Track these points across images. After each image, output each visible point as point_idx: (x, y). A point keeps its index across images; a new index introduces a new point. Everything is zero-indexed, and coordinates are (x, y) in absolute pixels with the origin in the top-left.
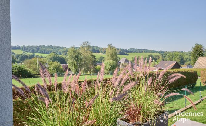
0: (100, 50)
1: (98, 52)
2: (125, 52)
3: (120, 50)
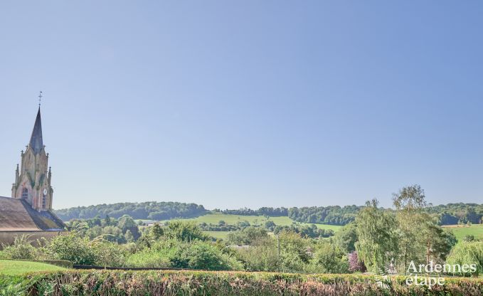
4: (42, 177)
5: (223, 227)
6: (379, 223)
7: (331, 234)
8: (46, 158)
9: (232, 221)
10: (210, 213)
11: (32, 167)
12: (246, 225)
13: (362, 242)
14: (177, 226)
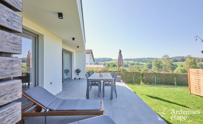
6: (158, 63)
7: (143, 65)
10: (113, 60)
13: (153, 67)
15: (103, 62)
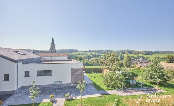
0: (133, 52)
1: (131, 53)
2: (150, 54)
3: (146, 52)
4: (54, 48)
5: (82, 54)
7: (102, 56)
8: (54, 45)
9: (83, 53)
11: (53, 46)
12: (86, 54)
14: (79, 57)
15: (70, 53)
